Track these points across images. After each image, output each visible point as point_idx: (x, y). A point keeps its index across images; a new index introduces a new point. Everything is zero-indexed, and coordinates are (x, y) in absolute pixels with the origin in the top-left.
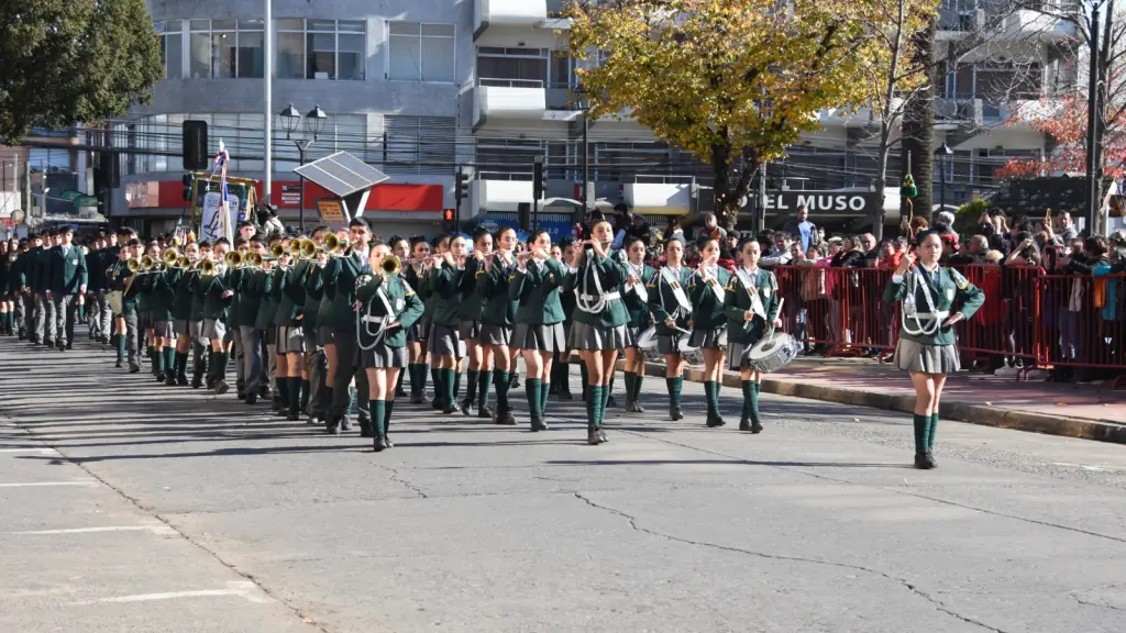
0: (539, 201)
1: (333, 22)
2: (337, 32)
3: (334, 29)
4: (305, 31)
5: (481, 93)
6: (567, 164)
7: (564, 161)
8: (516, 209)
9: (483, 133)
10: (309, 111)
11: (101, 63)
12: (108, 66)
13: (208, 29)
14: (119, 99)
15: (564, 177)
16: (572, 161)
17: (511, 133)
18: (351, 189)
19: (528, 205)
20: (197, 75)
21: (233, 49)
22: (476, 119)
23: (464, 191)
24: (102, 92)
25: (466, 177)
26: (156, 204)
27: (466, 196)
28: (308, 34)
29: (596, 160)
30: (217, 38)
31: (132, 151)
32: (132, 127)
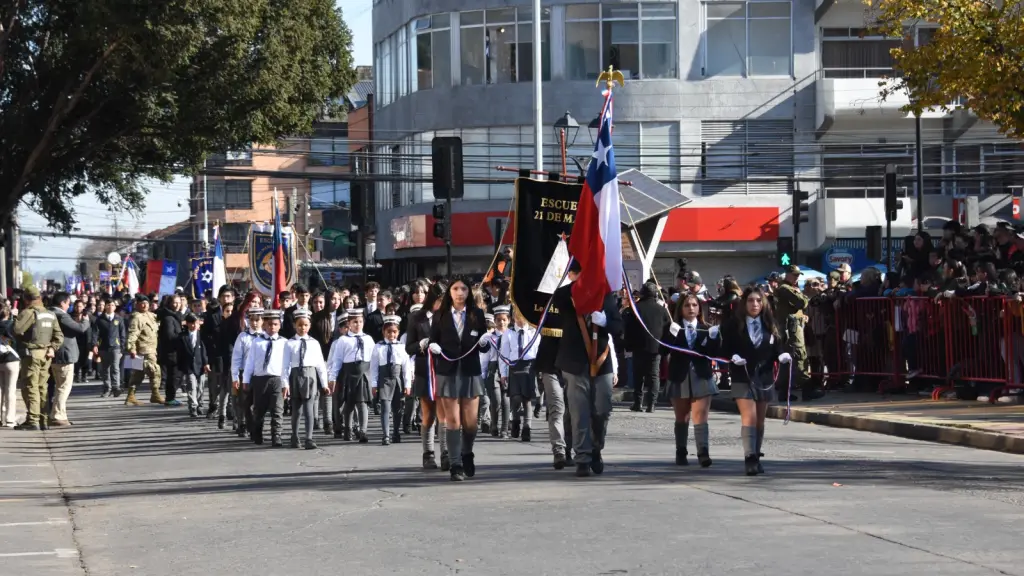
0: (893, 223)
1: (635, 5)
2: (641, 19)
3: (636, 15)
4: (601, 20)
5: (826, 87)
6: (943, 173)
7: (938, 169)
8: (863, 235)
9: (830, 138)
10: (590, 120)
11: (278, 68)
12: (286, 71)
13: (482, 22)
14: (303, 114)
15: (939, 192)
16: (949, 169)
17: (867, 137)
18: (643, 216)
19: (878, 228)
20: (469, 80)
21: (513, 47)
22: (820, 121)
23: (803, 214)
24: (280, 104)
25: (805, 195)
26: (424, 244)
27: (805, 220)
28: (604, 23)
29: (982, 167)
30: (493, 33)
31: (396, 179)
32: (396, 148)
